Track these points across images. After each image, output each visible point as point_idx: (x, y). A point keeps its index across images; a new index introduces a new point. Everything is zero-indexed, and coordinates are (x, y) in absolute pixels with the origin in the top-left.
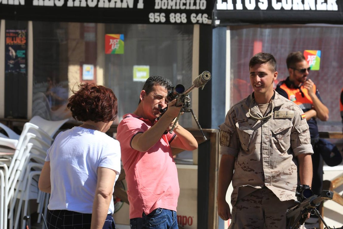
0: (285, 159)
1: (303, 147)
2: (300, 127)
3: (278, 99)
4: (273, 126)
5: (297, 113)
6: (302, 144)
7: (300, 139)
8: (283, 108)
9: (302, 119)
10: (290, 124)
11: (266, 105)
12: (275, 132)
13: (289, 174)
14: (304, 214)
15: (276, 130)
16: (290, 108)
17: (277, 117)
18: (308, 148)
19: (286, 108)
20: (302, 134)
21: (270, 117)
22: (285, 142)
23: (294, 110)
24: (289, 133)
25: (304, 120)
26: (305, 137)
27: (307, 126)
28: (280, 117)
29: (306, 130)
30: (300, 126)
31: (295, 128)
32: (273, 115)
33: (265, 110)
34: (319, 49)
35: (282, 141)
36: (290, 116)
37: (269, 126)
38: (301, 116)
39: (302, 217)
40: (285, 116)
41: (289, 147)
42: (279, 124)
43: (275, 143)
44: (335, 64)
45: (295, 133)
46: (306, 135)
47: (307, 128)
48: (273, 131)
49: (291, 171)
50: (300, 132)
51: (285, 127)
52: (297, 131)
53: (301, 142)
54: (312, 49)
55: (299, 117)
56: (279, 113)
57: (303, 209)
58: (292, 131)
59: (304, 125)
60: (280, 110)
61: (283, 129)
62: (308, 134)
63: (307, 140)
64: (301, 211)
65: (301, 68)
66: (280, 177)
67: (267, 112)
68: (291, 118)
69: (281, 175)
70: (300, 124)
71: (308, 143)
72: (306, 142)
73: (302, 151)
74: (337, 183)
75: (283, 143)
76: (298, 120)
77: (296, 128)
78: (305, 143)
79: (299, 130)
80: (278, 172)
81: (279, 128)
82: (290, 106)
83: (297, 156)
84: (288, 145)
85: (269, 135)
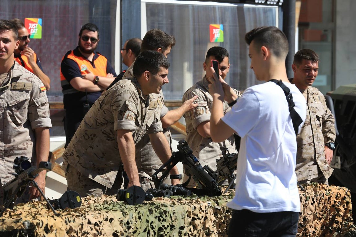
0: (20, 133)
1: (40, 121)
2: (38, 100)
3: (17, 69)
4: (9, 98)
5: (36, 86)
6: (40, 118)
7: (38, 112)
8: (21, 79)
9: (40, 92)
10: (27, 96)
11: (5, 75)
12: (11, 104)
13: (23, 149)
14: (22, 186)
15: (12, 102)
16: (29, 80)
17: (14, 88)
18: (45, 122)
19: (24, 79)
20: (41, 107)
21: (7, 88)
22: (21, 114)
23: (33, 82)
24: (26, 105)
25: (44, 93)
26: (44, 111)
27: (46, 99)
28: (18, 88)
29: (45, 103)
30: (38, 98)
31: (33, 100)
32: (11, 86)
33: (2, 80)
34: (40, 17)
35: (18, 114)
36: (28, 88)
37: (5, 98)
38: (40, 88)
39: (20, 189)
40: (22, 88)
41: (25, 120)
42: (16, 95)
43: (10, 116)
44: (56, 33)
45: (33, 106)
46: (45, 109)
47: (46, 101)
48: (9, 103)
49: (25, 146)
50: (38, 105)
51: (22, 99)
52: (35, 104)
53: (39, 115)
54: (32, 17)
55: (38, 90)
56: (17, 85)
57: (20, 181)
58: (30, 104)
59: (42, 98)
60: (19, 81)
61: (19, 101)
62: (47, 108)
63: (46, 113)
64: (19, 183)
65: (22, 36)
66: (14, 152)
67: (4, 83)
68: (29, 90)
69: (15, 150)
70: (38, 96)
71: (47, 117)
72: (44, 115)
73: (40, 124)
74: (58, 154)
75: (19, 115)
76: (37, 93)
77: (35, 101)
78: (43, 117)
79: (37, 102)
80: (11, 147)
81: (15, 100)
82: (29, 78)
83: (34, 130)
84: (25, 118)
85: (4, 107)
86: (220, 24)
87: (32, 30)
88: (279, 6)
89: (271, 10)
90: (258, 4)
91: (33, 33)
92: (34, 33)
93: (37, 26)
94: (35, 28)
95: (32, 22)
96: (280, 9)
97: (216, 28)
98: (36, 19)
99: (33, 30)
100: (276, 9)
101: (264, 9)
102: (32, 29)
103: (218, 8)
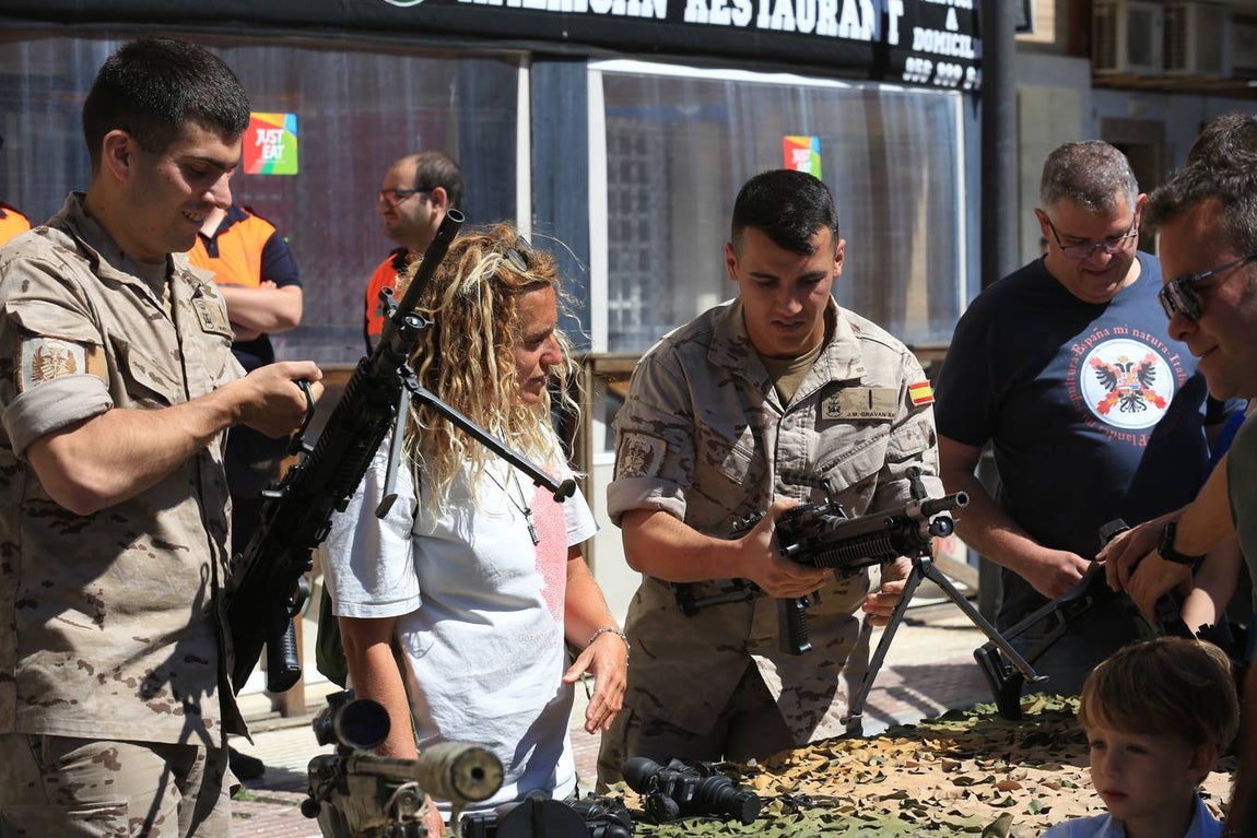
34: (291, 110)
54: (267, 110)
86: (810, 135)
87: (265, 148)
88: (965, 92)
89: (943, 102)
90: (910, 84)
91: (271, 157)
92: (274, 159)
93: (283, 136)
94: (277, 144)
95: (267, 126)
96: (969, 99)
97: (799, 147)
98: (279, 116)
99: (270, 149)
100: (957, 100)
101: (925, 97)
102: (268, 147)
103: (806, 91)
